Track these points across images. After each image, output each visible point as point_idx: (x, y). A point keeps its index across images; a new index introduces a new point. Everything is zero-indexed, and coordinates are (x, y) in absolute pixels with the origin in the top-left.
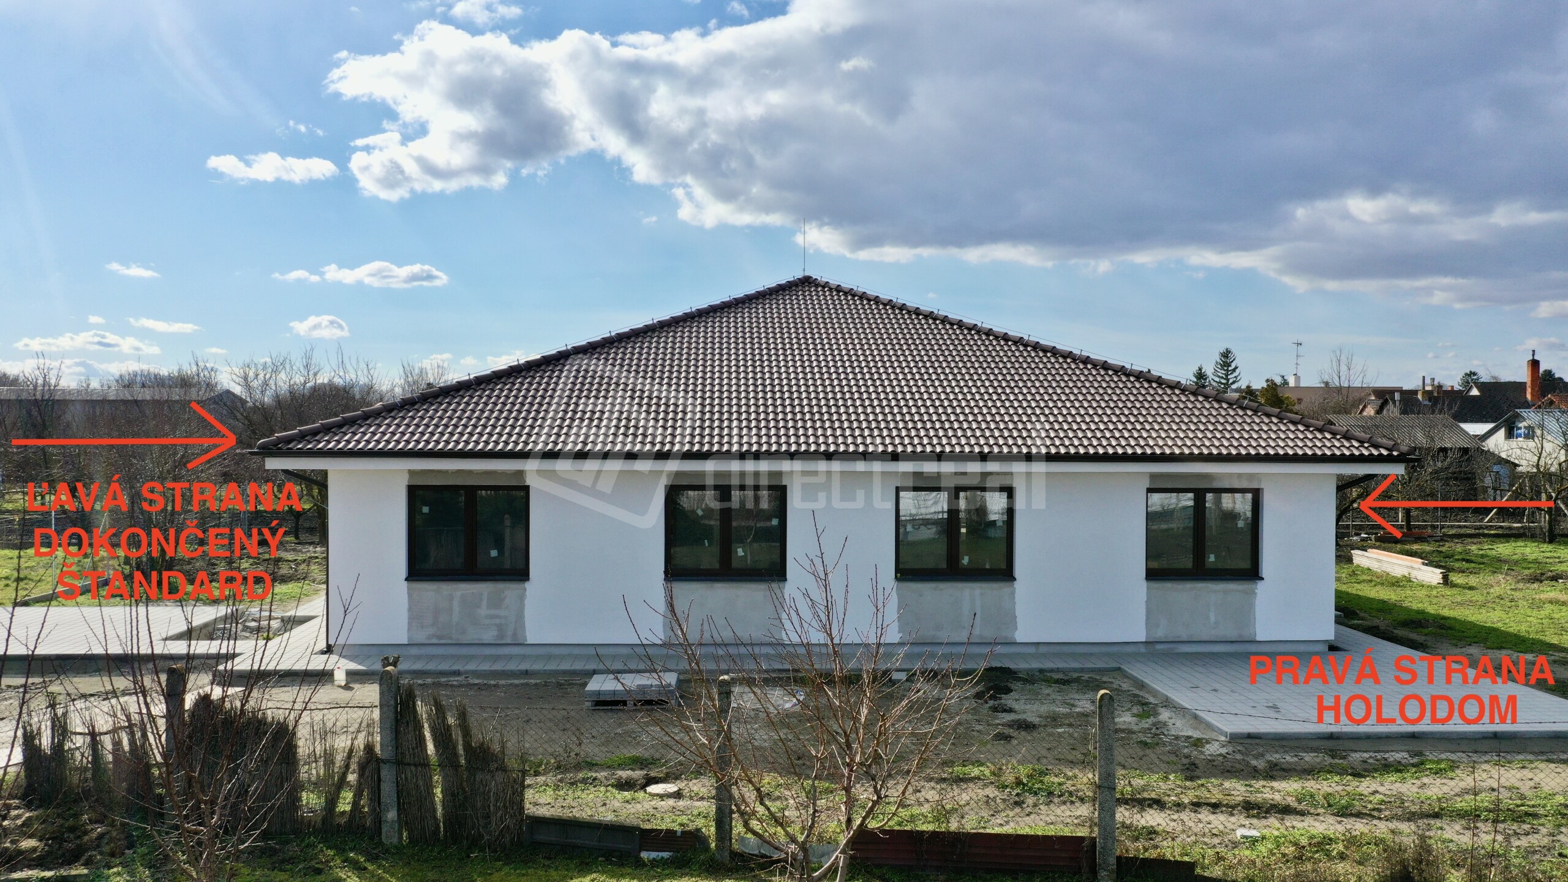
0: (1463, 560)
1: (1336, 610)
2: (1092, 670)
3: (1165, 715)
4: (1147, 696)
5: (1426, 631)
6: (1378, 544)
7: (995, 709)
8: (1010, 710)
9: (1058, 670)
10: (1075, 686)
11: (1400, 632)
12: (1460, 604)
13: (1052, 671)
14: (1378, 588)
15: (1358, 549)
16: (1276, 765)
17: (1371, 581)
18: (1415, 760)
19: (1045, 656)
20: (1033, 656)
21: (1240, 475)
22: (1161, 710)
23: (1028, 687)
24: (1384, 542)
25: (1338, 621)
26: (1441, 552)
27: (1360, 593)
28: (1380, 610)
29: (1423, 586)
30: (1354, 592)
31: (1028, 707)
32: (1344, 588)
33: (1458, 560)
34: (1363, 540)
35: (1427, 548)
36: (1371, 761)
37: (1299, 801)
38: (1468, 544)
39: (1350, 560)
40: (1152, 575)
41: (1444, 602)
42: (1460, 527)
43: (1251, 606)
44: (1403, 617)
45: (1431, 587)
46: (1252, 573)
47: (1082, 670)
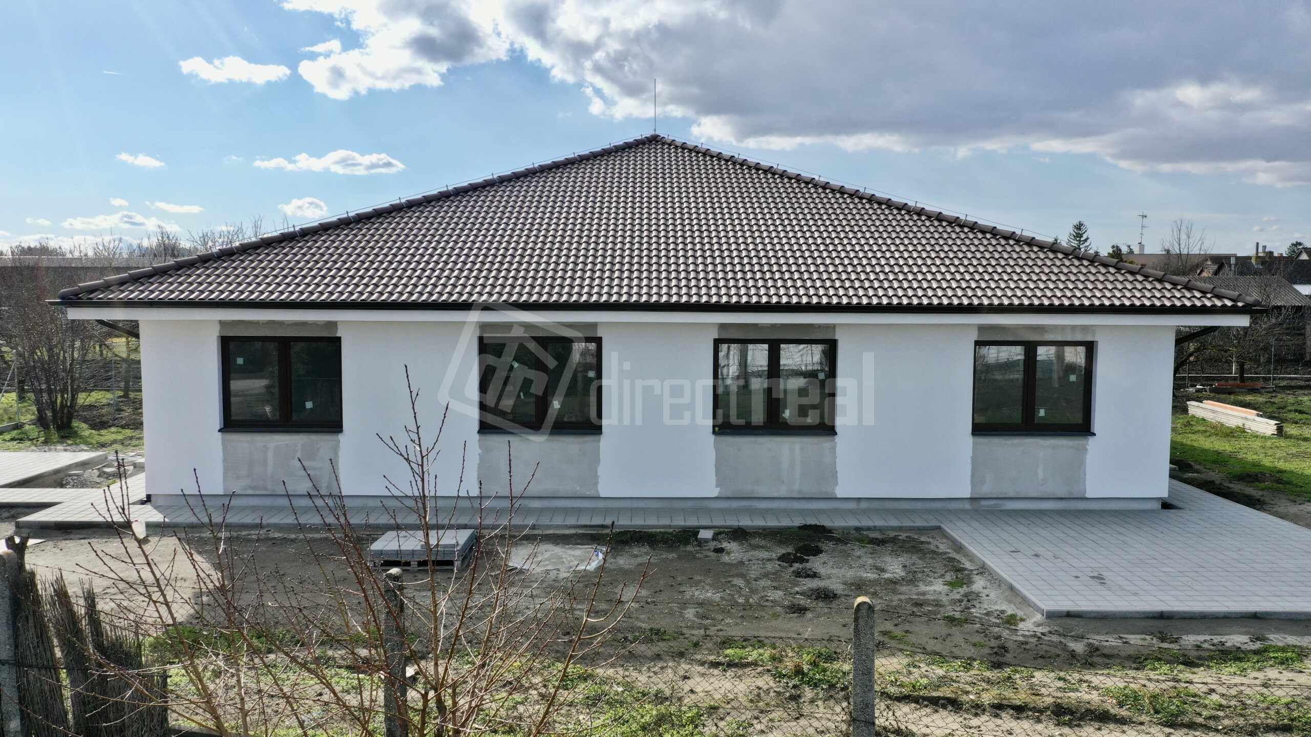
0: (1296, 411)
1: (1171, 463)
2: (911, 529)
3: (979, 584)
4: (963, 560)
5: (1262, 485)
6: (1212, 395)
7: (798, 574)
8: (815, 575)
9: (875, 529)
10: (889, 546)
11: (1236, 487)
12: (1294, 456)
13: (869, 529)
14: (1213, 438)
15: (1193, 400)
16: (1097, 649)
17: (1206, 431)
18: (1258, 645)
19: (864, 512)
20: (852, 512)
21: (1073, 328)
22: (976, 578)
23: (841, 547)
24: (1218, 393)
25: (1172, 476)
26: (1274, 403)
27: (1195, 444)
28: (1215, 462)
29: (1257, 437)
30: (1189, 443)
31: (834, 571)
32: (1179, 438)
33: (1291, 411)
34: (1198, 391)
35: (1260, 399)
36: (1206, 646)
37: (1121, 704)
38: (1299, 395)
39: (1185, 410)
40: (978, 430)
41: (1279, 454)
42: (1290, 379)
43: (1081, 463)
44: (1238, 469)
45: (1264, 438)
46: (1084, 428)
47: (900, 529)
